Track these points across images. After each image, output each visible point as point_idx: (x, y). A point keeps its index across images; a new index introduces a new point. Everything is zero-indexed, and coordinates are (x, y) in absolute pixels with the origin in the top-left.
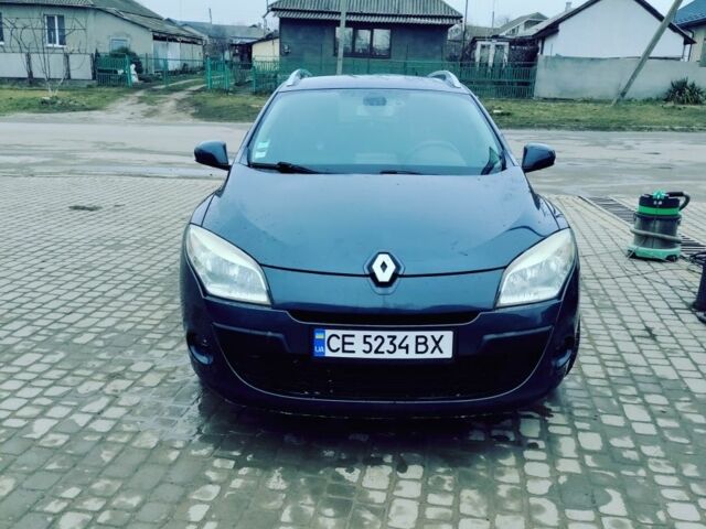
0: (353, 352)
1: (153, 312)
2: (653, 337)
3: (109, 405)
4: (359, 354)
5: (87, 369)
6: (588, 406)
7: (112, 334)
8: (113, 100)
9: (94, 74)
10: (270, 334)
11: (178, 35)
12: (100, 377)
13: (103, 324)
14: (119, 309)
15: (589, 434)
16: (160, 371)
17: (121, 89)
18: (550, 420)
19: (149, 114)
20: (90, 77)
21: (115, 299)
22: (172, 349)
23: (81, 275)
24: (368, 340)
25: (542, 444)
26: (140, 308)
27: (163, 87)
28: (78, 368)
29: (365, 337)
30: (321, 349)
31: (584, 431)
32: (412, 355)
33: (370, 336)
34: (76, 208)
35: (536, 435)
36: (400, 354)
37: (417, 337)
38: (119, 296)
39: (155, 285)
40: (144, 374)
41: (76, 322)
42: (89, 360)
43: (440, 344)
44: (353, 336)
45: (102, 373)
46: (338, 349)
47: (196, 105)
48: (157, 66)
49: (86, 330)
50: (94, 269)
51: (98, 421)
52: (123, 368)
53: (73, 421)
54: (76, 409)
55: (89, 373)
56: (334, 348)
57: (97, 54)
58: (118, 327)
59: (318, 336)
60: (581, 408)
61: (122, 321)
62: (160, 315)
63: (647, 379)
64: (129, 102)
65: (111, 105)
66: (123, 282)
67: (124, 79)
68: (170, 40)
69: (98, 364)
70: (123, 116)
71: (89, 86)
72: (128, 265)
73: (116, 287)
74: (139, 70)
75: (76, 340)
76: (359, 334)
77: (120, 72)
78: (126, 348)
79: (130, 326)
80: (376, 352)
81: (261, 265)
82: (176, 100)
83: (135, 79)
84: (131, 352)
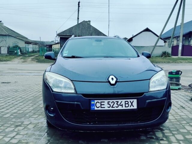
0: (104, 108)
1: (29, 108)
2: (184, 108)
3: (17, 135)
4: (106, 108)
5: (8, 124)
6: (174, 127)
7: (16, 114)
8: (13, 59)
9: (8, 52)
10: (76, 103)
11: (32, 42)
12: (13, 126)
13: (13, 111)
14: (18, 107)
15: (178, 135)
16: (34, 124)
17: (16, 56)
18: (164, 132)
19: (23, 62)
20: (7, 53)
21: (17, 105)
22: (37, 117)
23: (5, 99)
24: (109, 103)
25: (165, 139)
26: (25, 107)
27: (28, 55)
28: (5, 124)
29: (108, 102)
30: (93, 107)
31: (176, 134)
32: (124, 108)
33: (110, 102)
34: (3, 83)
35: (162, 136)
36: (120, 108)
37: (125, 102)
38: (18, 104)
39: (29, 101)
40: (28, 125)
41: (4, 111)
42: (9, 121)
43: (133, 104)
44: (104, 102)
45: (14, 125)
46: (99, 107)
47: (37, 59)
48: (26, 50)
49: (8, 113)
50: (10, 97)
51: (13, 140)
52: (21, 123)
53: (4, 140)
54: (5, 136)
55: (9, 125)
56: (98, 107)
57: (9, 47)
58: (18, 112)
59: (92, 103)
60: (172, 128)
61: (19, 110)
62: (32, 108)
63: (188, 119)
64: (18, 59)
65: (13, 60)
66: (19, 100)
67: (16, 53)
68: (30, 44)
69: (12, 123)
70: (16, 62)
71: (6, 55)
72: (20, 96)
73: (17, 101)
74: (21, 51)
75: (4, 116)
76: (106, 101)
77: (15, 52)
78: (21, 118)
79: (22, 112)
80: (112, 107)
81: (71, 81)
82: (31, 58)
83: (20, 53)
84: (23, 119)
